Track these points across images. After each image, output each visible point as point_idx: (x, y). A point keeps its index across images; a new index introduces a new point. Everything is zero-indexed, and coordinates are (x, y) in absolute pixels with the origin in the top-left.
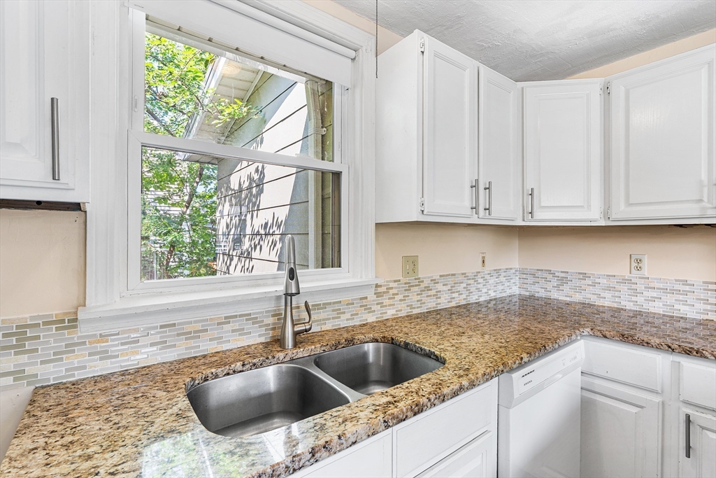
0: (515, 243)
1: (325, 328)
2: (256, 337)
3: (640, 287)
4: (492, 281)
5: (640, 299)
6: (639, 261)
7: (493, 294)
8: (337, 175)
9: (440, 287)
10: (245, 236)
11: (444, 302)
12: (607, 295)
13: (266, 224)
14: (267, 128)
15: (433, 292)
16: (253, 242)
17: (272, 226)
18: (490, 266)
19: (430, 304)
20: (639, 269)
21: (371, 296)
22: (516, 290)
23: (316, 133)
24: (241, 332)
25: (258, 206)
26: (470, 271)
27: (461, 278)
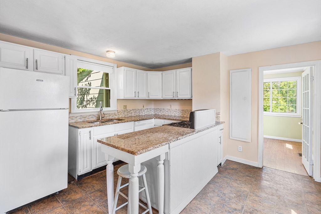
0: (153, 102)
1: (107, 118)
2: (95, 119)
3: (171, 111)
4: (146, 111)
5: (171, 113)
6: (171, 106)
7: (146, 114)
8: (110, 90)
9: (132, 112)
10: (84, 101)
11: (133, 115)
12: (167, 113)
13: (92, 98)
14: (92, 73)
15: (131, 113)
16: (87, 103)
17: (93, 99)
18: (145, 108)
19: (130, 115)
20: (171, 107)
21: (116, 112)
22: (153, 113)
23: (105, 78)
24: (92, 117)
25: (89, 93)
26: (140, 108)
27: (137, 110)
